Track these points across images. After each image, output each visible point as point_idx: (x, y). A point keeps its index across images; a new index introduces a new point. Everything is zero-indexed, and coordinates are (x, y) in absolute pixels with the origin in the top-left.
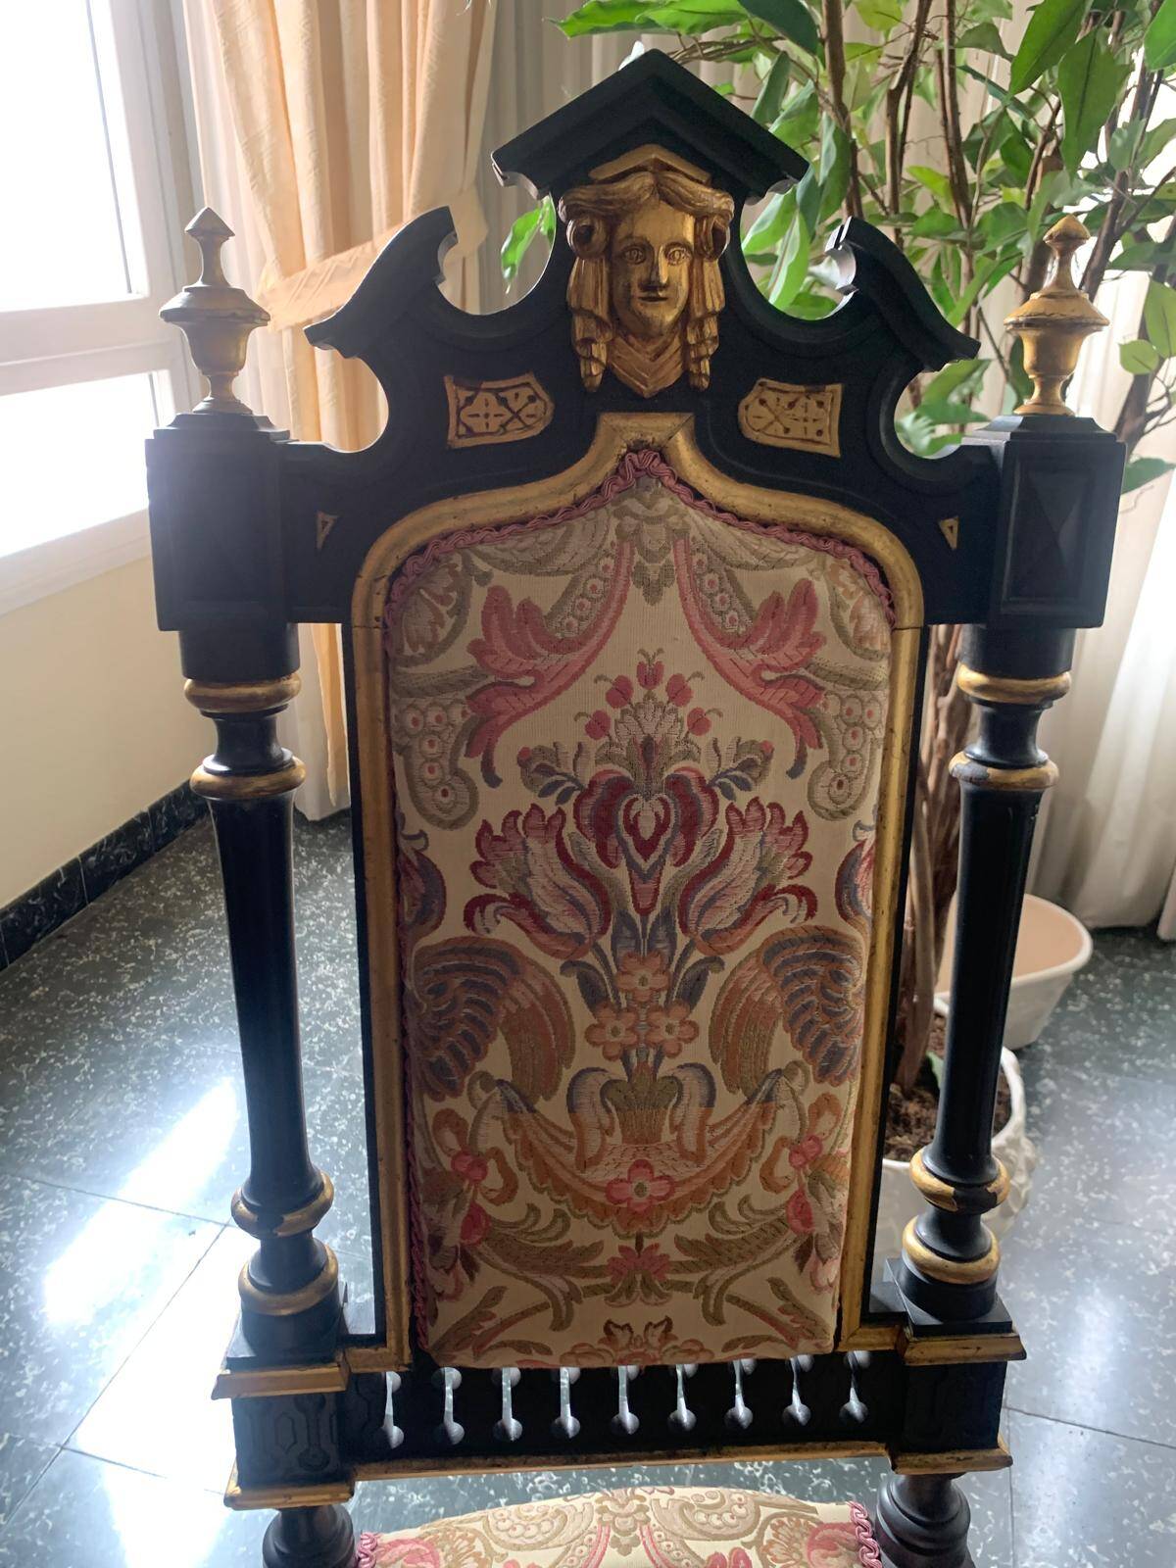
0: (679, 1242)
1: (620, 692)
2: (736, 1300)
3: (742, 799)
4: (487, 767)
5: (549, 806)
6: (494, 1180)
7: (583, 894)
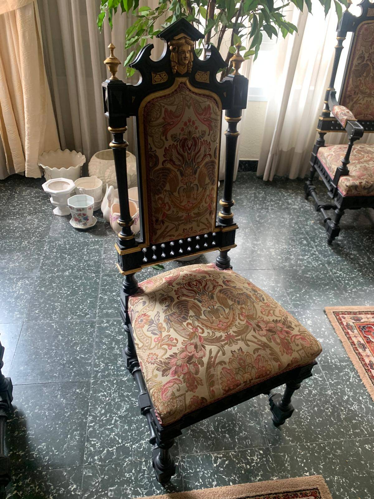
0: (194, 213)
1: (185, 124)
2: (201, 222)
3: (202, 140)
4: (166, 138)
5: (175, 143)
6: (167, 207)
7: (180, 158)
